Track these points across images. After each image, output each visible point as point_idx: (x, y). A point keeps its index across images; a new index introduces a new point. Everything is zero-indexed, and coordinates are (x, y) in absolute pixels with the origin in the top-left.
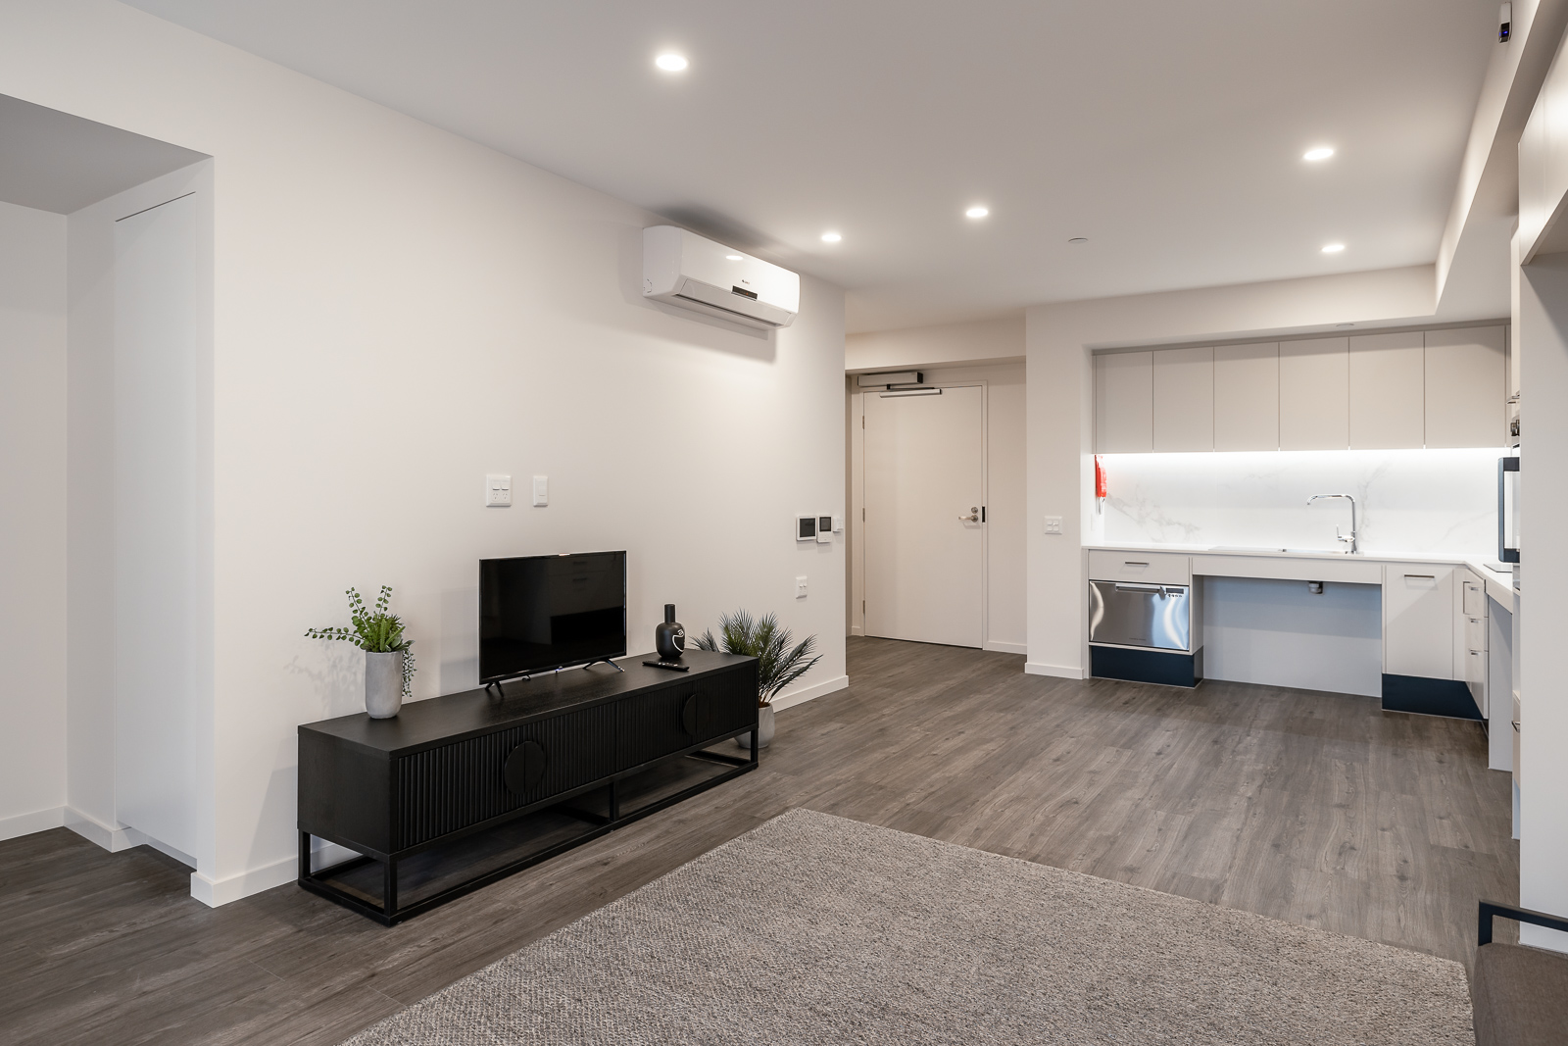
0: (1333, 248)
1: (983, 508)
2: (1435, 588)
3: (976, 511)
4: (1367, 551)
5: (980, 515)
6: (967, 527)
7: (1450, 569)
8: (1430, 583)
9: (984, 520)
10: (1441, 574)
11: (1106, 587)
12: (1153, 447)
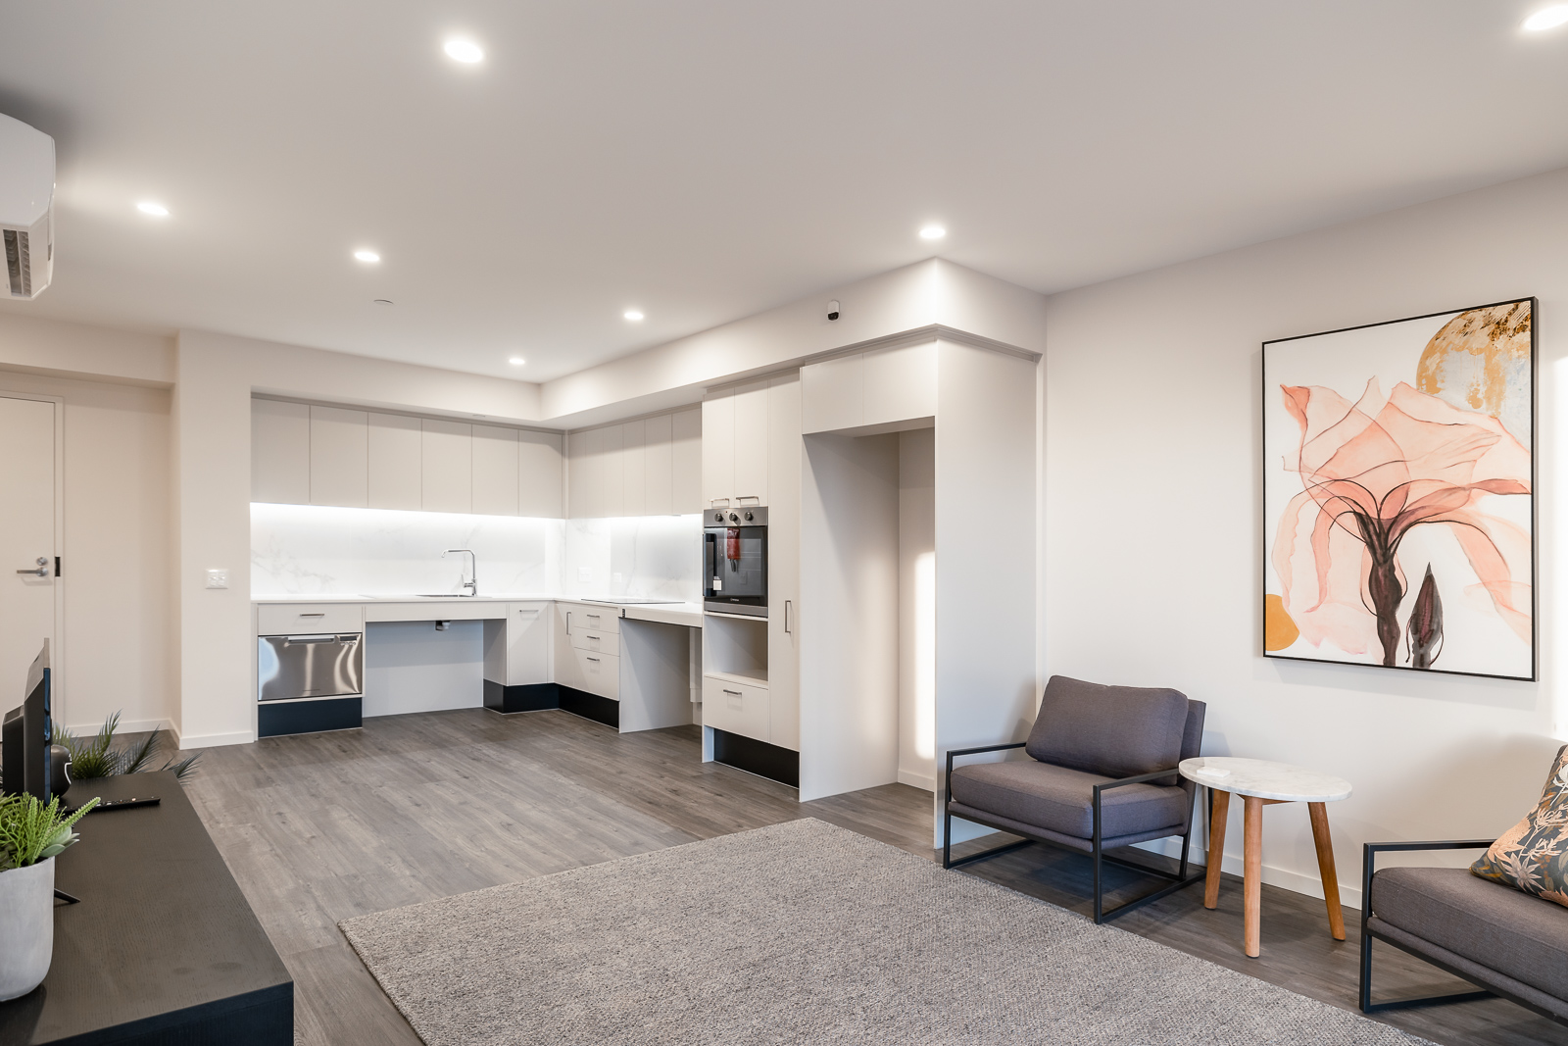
0: (517, 361)
1: (57, 560)
2: (537, 619)
3: (44, 563)
4: (483, 592)
5: (51, 568)
6: (28, 584)
7: (546, 604)
8: (535, 615)
9: (58, 573)
10: (541, 607)
11: (277, 641)
12: (310, 497)
